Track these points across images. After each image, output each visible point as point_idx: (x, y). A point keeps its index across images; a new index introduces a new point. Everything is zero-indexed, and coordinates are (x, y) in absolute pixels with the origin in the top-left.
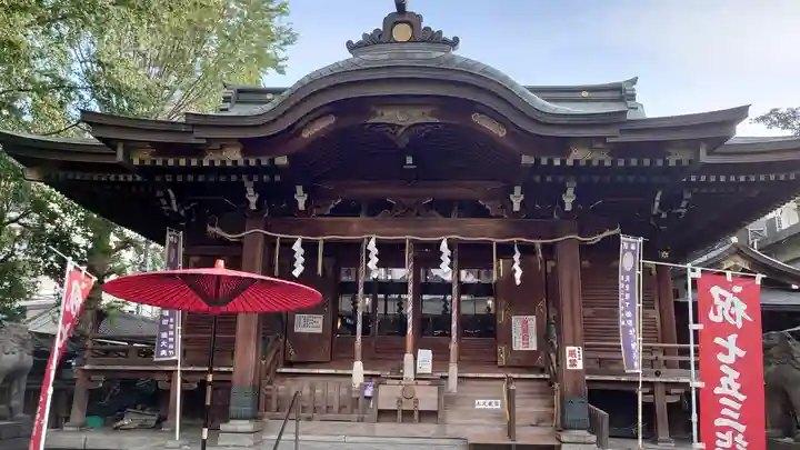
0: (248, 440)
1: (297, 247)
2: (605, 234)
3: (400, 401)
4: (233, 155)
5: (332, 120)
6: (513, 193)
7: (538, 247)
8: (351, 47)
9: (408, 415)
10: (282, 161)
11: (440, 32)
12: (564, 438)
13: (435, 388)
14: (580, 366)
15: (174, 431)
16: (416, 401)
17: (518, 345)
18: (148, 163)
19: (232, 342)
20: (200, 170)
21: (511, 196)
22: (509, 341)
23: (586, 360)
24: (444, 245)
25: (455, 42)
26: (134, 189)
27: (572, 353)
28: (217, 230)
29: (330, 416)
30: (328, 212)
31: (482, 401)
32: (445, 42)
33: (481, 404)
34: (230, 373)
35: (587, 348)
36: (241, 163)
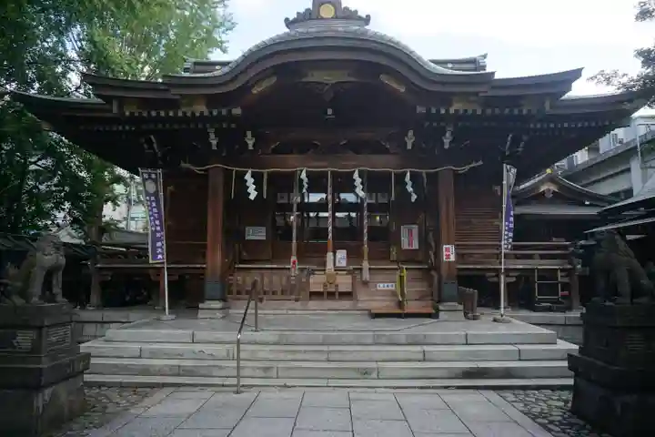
0: (219, 314)
1: (248, 177)
2: (472, 165)
3: (325, 285)
4: (201, 109)
5: (274, 80)
6: (407, 135)
7: (424, 175)
8: (288, 23)
9: (331, 295)
10: (237, 111)
11: (356, 12)
12: (441, 308)
13: (350, 276)
14: (452, 258)
15: (165, 309)
16: (337, 286)
17: (405, 246)
18: (136, 114)
19: (205, 247)
20: (176, 119)
21: (406, 139)
22: (399, 243)
23: (457, 255)
24: (356, 175)
25: (367, 20)
26: (124, 137)
27: (447, 250)
28: (187, 165)
29: (275, 297)
30: (270, 151)
31: (381, 285)
32: (360, 18)
33: (381, 286)
34: (203, 268)
35: (457, 247)
36: (206, 113)
